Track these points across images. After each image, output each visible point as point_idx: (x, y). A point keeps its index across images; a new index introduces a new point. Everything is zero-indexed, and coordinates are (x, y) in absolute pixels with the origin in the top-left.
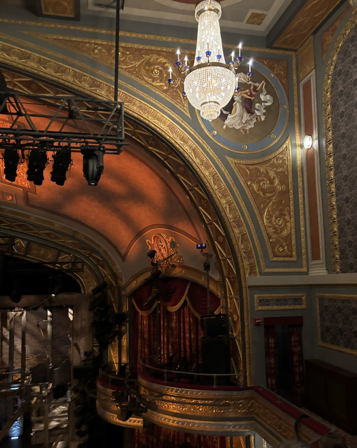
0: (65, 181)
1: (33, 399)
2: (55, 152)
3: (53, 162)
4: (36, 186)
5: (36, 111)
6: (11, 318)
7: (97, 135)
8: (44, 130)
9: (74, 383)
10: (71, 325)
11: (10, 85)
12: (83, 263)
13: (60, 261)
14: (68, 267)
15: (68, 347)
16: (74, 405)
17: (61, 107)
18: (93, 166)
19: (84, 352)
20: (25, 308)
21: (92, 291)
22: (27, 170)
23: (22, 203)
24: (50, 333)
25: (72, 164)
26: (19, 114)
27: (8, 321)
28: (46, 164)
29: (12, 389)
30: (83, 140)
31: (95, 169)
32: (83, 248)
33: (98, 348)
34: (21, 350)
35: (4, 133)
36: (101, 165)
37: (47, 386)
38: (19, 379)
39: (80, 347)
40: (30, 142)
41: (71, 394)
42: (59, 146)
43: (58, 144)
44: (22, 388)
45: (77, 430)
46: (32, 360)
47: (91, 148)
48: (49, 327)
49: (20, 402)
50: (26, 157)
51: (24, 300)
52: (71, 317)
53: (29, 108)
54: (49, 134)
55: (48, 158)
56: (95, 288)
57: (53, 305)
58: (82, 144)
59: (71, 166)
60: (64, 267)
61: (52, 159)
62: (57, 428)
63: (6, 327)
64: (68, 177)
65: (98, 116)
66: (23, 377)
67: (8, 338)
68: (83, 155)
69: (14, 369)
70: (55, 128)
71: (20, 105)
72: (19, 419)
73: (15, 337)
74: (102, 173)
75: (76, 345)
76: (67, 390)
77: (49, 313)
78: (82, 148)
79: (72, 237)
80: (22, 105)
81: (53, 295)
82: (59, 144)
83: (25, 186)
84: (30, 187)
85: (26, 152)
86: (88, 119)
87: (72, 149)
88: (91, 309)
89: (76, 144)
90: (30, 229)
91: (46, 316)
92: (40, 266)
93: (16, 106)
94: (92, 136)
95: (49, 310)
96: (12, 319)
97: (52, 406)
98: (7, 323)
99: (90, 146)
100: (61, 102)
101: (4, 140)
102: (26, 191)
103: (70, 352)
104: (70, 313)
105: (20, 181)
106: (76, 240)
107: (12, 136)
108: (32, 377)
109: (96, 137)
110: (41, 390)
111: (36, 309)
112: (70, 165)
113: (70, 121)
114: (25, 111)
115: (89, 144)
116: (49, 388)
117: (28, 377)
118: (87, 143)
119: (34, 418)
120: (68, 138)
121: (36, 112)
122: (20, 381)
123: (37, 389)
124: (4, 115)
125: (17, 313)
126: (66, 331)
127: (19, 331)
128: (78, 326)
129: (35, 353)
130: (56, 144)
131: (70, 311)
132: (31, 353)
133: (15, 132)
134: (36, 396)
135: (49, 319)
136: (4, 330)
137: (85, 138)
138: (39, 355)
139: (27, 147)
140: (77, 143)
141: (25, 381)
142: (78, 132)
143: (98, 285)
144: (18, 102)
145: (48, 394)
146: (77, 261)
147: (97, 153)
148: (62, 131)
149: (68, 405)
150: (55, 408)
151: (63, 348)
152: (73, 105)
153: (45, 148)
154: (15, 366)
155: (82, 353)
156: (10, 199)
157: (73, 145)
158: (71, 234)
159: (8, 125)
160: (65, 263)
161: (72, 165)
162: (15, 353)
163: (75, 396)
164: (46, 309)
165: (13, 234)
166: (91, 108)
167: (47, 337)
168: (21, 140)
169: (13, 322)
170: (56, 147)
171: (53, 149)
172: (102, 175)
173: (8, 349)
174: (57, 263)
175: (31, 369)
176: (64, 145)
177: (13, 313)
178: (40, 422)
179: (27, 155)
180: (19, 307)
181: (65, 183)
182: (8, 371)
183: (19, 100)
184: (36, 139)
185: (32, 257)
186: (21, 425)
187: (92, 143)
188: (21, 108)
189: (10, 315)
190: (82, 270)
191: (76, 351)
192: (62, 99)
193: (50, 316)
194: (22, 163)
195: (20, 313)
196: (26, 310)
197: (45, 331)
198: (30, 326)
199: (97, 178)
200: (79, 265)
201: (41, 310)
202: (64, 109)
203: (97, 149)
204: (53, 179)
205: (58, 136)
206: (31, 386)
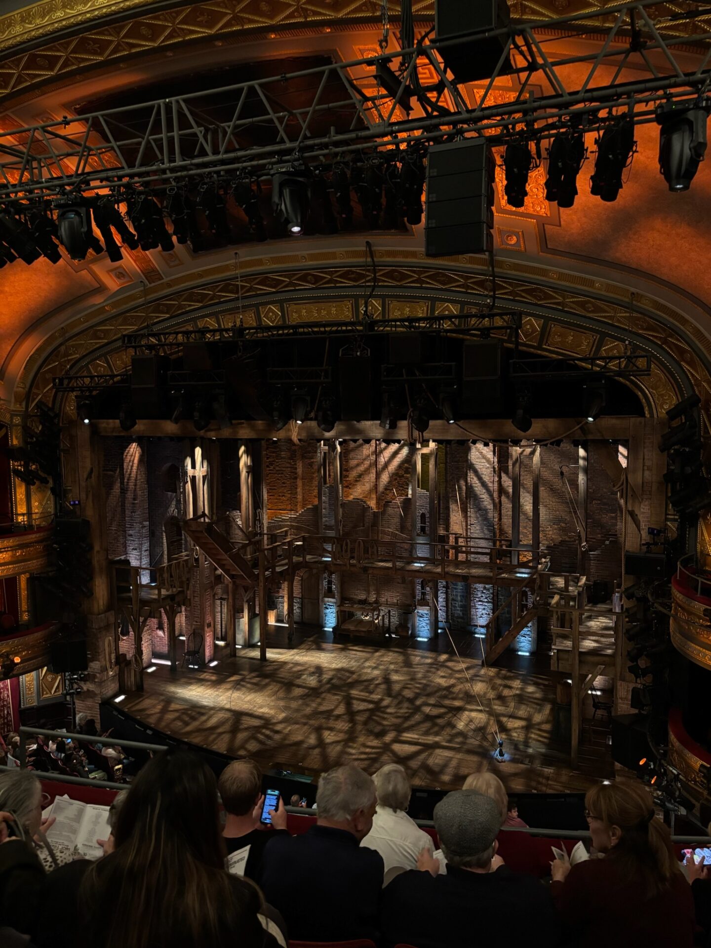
0: (620, 190)
1: (553, 597)
2: (602, 132)
3: (597, 154)
4: (562, 209)
5: (565, 53)
6: (514, 458)
7: (693, 74)
8: (578, 88)
9: (627, 582)
10: (623, 477)
11: (516, 12)
12: (650, 357)
13: (604, 354)
14: (620, 367)
15: (615, 518)
16: (627, 619)
17: (614, 31)
18: (681, 145)
19: (649, 528)
20: (538, 441)
21: (667, 413)
22: (545, 181)
23: (533, 247)
24: (582, 488)
25: (636, 151)
26: (532, 67)
27: (510, 463)
28: (582, 160)
29: (518, 575)
30: (661, 92)
31: (687, 152)
32: (649, 328)
33: (676, 524)
34: (531, 514)
35: (505, 114)
36: (701, 140)
37: (578, 580)
38: (529, 561)
39: (641, 517)
40: (550, 121)
41: (621, 600)
42: (610, 117)
43: (608, 113)
44: (535, 577)
45: (630, 664)
46: (551, 533)
47: (680, 107)
48: (581, 478)
49: (531, 599)
50: (544, 154)
51: (538, 426)
52: (624, 462)
53: (550, 51)
54: (589, 94)
55: (585, 148)
56: (673, 407)
57: (590, 437)
58: (658, 102)
59: (632, 155)
60: (612, 365)
61: (595, 148)
62: (593, 652)
63: (507, 473)
64: (625, 181)
65: (696, 28)
66: (537, 558)
67: (510, 490)
68: (660, 126)
69: (521, 543)
70: (602, 79)
71: (534, 49)
72: (530, 625)
73: (522, 490)
74: (701, 158)
75: (632, 514)
76: (613, 592)
77: (582, 452)
78: (659, 111)
79: (629, 307)
80: (538, 48)
81: (591, 419)
82: (610, 113)
83: (541, 214)
84: (549, 215)
85: (545, 144)
86: (674, 41)
87: (636, 119)
88: (663, 448)
89: (646, 105)
90: (547, 297)
91: (576, 458)
92: (565, 364)
93: (527, 54)
94: (682, 78)
95: (582, 447)
96: (517, 460)
97: (586, 614)
98: (508, 466)
99: (677, 103)
100: (616, 19)
101: (506, 127)
102: (543, 223)
103: (620, 526)
104: (622, 454)
105: (531, 205)
106: (637, 312)
107: (518, 116)
108: (551, 560)
109: (692, 78)
110: (567, 585)
111: (558, 443)
112: (631, 153)
113: (634, 57)
114: (544, 59)
115: (675, 99)
116: (580, 584)
117: (543, 560)
118: (669, 97)
119: (554, 628)
120: (629, 94)
121: (565, 55)
122: (531, 564)
123: (560, 582)
124: (506, 76)
125: (524, 451)
126: (614, 486)
127: (528, 481)
128: (636, 479)
129: (557, 521)
130: (603, 114)
131: (621, 449)
132: (550, 521)
133: (525, 106)
134: (558, 594)
135: (581, 462)
136: (504, 477)
137: (664, 88)
138: (563, 525)
139: (546, 133)
140: (647, 102)
141: (540, 566)
142: (649, 76)
143: (680, 400)
144: (531, 42)
145: (579, 593)
146: (636, 354)
147: (691, 115)
148: (616, 83)
149: (614, 617)
150: (590, 618)
151: (606, 518)
152: (642, 18)
153: (581, 127)
154: (523, 539)
155: (643, 529)
156: (513, 242)
157: (639, 108)
158: (627, 300)
159: (512, 96)
160: (612, 358)
161: (635, 154)
162: (522, 517)
163: (628, 604)
164: (576, 444)
165: (518, 308)
166: (681, 13)
167: (578, 496)
168: (535, 120)
169: (518, 465)
170: (603, 120)
171: (598, 125)
172: (701, 164)
173: (511, 510)
174: (599, 359)
175: (548, 547)
176: (619, 113)
177: (518, 448)
178: (565, 637)
179: (546, 149)
180: (528, 440)
181: (618, 197)
182: (510, 546)
183: (533, 39)
184: (563, 112)
185: (553, 349)
186: (534, 635)
187: (682, 94)
188: (536, 54)
189: (514, 453)
190: (647, 372)
191: (631, 526)
192: (616, 12)
193: (584, 458)
194: (537, 167)
195: (528, 450)
196: (541, 446)
197: (574, 483)
198: (546, 474)
199: (688, 173)
200: (641, 363)
201: (566, 446)
202: (621, 33)
203: (691, 106)
204: (594, 191)
205: (607, 96)
206: (549, 576)
